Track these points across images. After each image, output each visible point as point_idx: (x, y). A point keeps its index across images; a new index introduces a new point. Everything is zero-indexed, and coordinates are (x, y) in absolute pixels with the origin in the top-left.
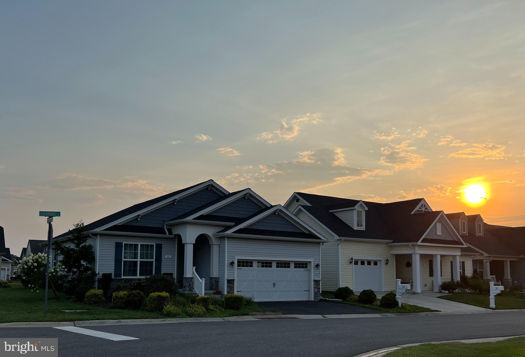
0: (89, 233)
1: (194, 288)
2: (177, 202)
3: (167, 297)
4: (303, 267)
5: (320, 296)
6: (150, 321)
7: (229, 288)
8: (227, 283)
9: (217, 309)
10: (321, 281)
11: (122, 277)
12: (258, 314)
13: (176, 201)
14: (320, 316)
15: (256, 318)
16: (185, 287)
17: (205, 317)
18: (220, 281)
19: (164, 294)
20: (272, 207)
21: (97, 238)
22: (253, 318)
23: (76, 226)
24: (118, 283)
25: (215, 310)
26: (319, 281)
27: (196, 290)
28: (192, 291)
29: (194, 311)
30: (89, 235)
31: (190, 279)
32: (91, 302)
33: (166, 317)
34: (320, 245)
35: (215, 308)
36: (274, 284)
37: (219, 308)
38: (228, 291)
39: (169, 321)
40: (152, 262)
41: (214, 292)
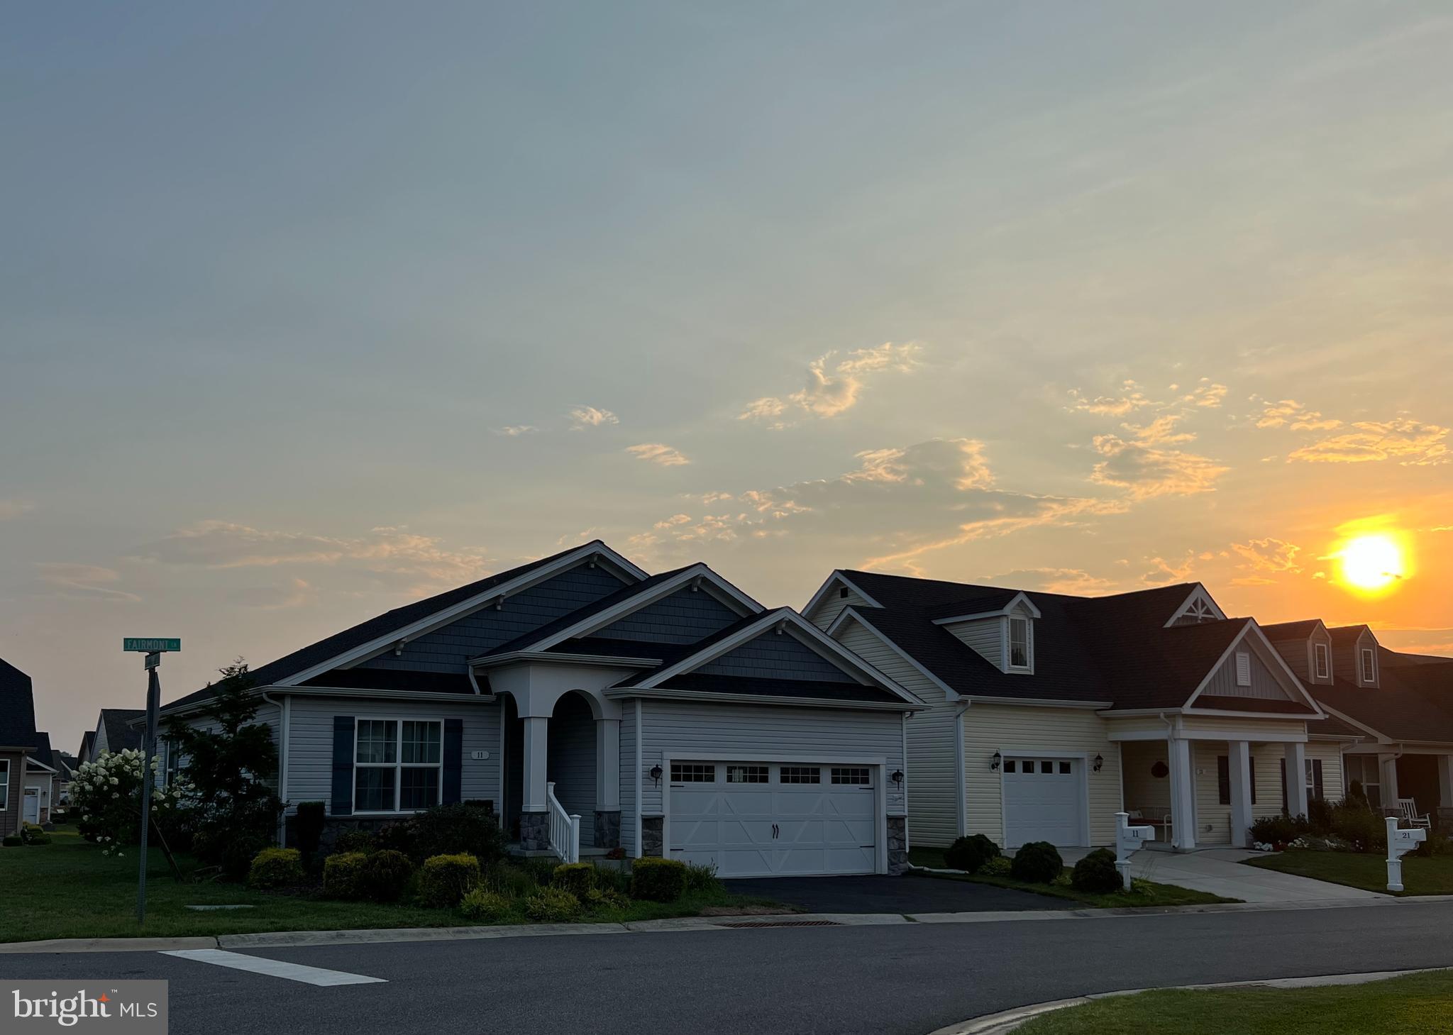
0: (262, 693)
1: (550, 842)
2: (503, 603)
3: (474, 868)
4: (855, 781)
5: (905, 862)
6: (424, 934)
7: (648, 842)
8: (643, 828)
9: (610, 899)
10: (906, 820)
11: (354, 813)
12: (724, 913)
13: (501, 601)
14: (899, 916)
15: (718, 922)
16: (525, 839)
17: (577, 923)
18: (623, 820)
19: (465, 859)
20: (767, 613)
21: (284, 705)
22: (708, 923)
23: (226, 672)
24: (341, 829)
25: (605, 903)
26: (902, 818)
27: (557, 847)
28: (546, 849)
29: (546, 905)
30: (262, 697)
31: (539, 817)
32: (266, 884)
33: (468, 923)
34: (904, 718)
35: (605, 896)
36: (776, 829)
37: (614, 896)
38: (646, 848)
39: (475, 932)
40: (437, 769)
41: (607, 853)
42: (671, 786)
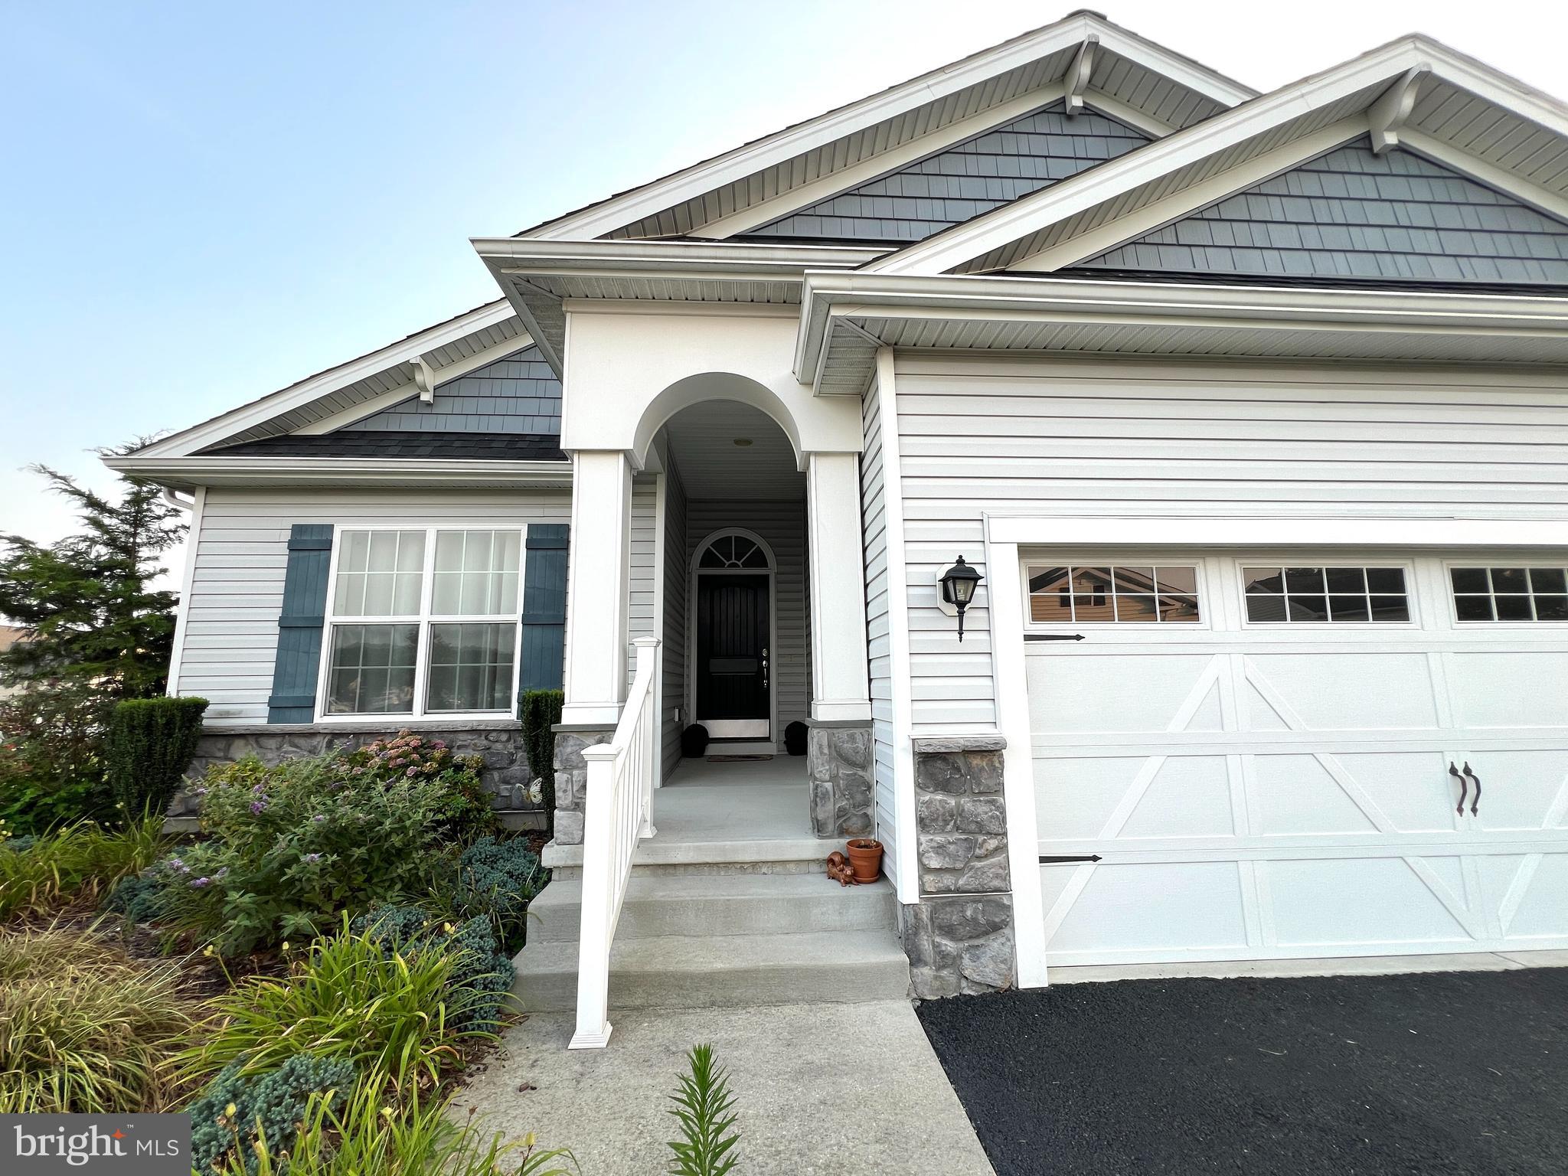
7: (939, 839)
8: (919, 786)
11: (321, 719)
18: (873, 751)
24: (287, 753)
36: (1463, 776)
38: (934, 864)
40: (510, 627)
41: (826, 856)
42: (1028, 638)
